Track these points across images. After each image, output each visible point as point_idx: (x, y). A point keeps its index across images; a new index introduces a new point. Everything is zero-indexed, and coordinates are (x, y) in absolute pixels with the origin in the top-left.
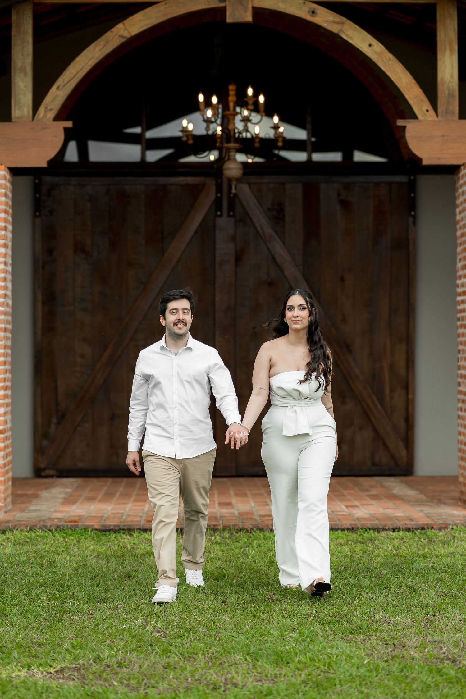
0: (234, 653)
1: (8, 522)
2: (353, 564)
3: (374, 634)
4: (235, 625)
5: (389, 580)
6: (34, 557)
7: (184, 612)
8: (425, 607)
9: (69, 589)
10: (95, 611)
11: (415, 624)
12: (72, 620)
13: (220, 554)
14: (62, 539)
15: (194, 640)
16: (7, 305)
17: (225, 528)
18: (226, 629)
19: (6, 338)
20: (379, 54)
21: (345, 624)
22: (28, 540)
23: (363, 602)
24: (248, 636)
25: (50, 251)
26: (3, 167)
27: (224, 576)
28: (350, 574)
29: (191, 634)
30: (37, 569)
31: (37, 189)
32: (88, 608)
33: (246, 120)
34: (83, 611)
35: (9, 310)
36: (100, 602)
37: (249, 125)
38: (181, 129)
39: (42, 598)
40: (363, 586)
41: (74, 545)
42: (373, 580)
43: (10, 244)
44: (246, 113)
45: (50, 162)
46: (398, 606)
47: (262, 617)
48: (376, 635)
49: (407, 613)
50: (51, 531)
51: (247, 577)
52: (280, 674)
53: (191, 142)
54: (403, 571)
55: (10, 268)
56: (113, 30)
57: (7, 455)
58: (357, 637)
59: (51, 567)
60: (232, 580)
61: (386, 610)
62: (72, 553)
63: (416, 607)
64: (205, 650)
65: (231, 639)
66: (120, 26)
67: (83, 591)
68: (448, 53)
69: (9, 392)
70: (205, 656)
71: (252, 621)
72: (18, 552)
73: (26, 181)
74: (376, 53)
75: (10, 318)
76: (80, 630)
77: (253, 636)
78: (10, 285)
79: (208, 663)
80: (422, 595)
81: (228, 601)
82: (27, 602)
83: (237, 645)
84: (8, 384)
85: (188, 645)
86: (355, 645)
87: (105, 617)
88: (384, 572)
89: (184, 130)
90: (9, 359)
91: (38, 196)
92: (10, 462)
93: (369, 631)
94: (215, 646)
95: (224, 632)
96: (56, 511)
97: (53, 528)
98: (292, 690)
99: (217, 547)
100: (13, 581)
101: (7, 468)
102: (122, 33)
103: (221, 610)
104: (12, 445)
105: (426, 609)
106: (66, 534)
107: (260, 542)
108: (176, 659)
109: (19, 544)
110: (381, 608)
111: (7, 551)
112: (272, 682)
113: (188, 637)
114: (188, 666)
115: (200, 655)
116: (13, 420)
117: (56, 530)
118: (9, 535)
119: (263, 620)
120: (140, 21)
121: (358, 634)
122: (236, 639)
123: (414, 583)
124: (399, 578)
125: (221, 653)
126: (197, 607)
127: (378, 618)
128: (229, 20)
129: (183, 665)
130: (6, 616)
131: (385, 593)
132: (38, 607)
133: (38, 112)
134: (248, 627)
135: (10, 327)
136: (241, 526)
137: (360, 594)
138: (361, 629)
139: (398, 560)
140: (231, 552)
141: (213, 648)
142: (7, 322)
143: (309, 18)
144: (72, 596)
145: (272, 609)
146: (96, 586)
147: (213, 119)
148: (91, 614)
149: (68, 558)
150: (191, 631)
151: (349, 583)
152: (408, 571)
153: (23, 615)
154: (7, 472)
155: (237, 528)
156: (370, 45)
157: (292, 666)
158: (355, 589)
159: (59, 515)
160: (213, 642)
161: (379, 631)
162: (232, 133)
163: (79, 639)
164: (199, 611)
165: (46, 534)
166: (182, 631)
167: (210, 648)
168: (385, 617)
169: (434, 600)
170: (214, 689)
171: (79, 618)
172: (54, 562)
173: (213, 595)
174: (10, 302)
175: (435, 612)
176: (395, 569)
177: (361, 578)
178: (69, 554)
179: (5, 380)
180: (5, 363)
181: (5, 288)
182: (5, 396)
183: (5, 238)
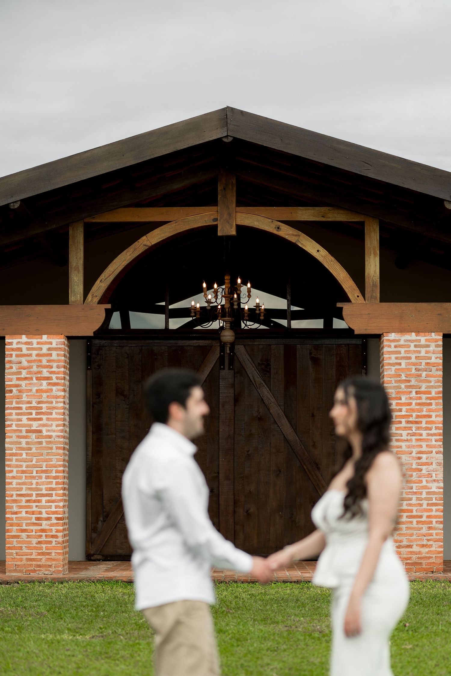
14: (100, 587)
16: (66, 432)
19: (65, 454)
20: (324, 257)
25: (98, 395)
26: (63, 336)
31: (89, 349)
35: (67, 435)
43: (68, 389)
45: (94, 333)
50: (93, 582)
55: (67, 406)
56: (139, 241)
57: (65, 536)
66: (144, 237)
68: (372, 255)
69: (66, 492)
73: (81, 343)
74: (322, 256)
75: (67, 441)
78: (67, 418)
84: (66, 486)
90: (67, 469)
91: (89, 354)
92: (67, 541)
97: (96, 581)
101: (65, 544)
102: (145, 243)
104: (68, 529)
116: (69, 512)
120: (158, 234)
128: (219, 234)
133: (87, 298)
135: (67, 447)
142: (66, 443)
143: (275, 232)
154: (65, 547)
155: (219, 581)
156: (318, 251)
165: (90, 584)
174: (68, 429)
179: (64, 483)
180: (64, 471)
181: (64, 420)
182: (64, 495)
183: (64, 385)
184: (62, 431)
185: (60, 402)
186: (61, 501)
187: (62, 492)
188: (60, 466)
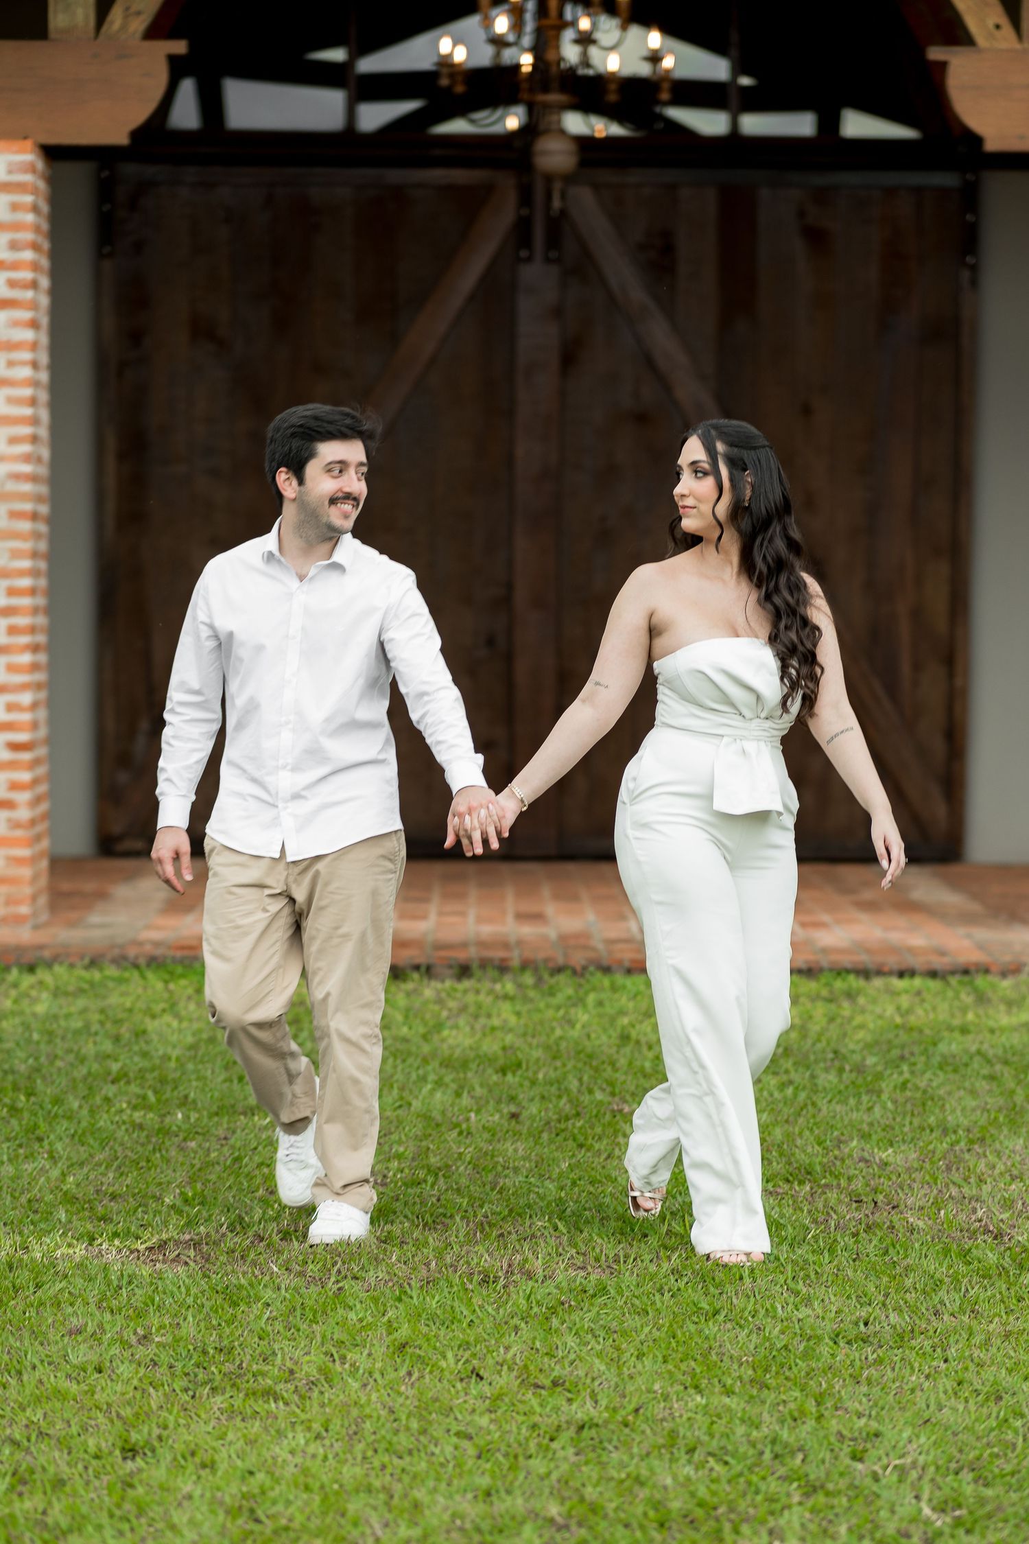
0: (531, 1217)
1: (41, 947)
2: (802, 1043)
3: (835, 1183)
4: (537, 1162)
5: (879, 1076)
6: (102, 1023)
7: (426, 1136)
8: (951, 1130)
9: (176, 1087)
10: (234, 1132)
11: (927, 1166)
12: (182, 1149)
13: (513, 1020)
14: (160, 986)
15: (447, 1190)
16: (39, 460)
17: (525, 965)
18: (516, 1170)
19: (36, 535)
21: (775, 1164)
22: (86, 986)
23: (818, 1120)
24: (563, 1183)
25: (135, 337)
26: (29, 144)
27: (519, 1065)
28: (795, 1064)
29: (441, 1181)
30: (108, 1046)
31: (105, 191)
32: (218, 1124)
33: (585, 40)
34: (208, 1131)
35: (43, 471)
36: (244, 1114)
37: (593, 51)
38: (435, 59)
39: (118, 1105)
40: (820, 1088)
41: (189, 998)
42: (845, 1076)
43: (45, 321)
44: (585, 24)
45: (136, 134)
46: (893, 1129)
47: (597, 1148)
48: (839, 1185)
49: (910, 1143)
50: (136, 966)
51: (570, 1066)
52: (627, 1256)
53: (460, 89)
54: (912, 1060)
55: (44, 376)
57: (37, 801)
58: (797, 1188)
59: (137, 1043)
60: (536, 1073)
61: (865, 1137)
62: (183, 1013)
63: (932, 1131)
64: (470, 1210)
65: (524, 1190)
67: (207, 1089)
69: (42, 658)
70: (468, 1222)
71: (574, 1155)
72: (65, 1011)
73: (80, 174)
75: (44, 490)
76: (200, 1170)
77: (574, 1183)
78: (44, 415)
79: (475, 1235)
80: (948, 1106)
81: (525, 1114)
82: (85, 1112)
83: (537, 1200)
84: (41, 639)
85: (434, 1200)
86: (791, 1202)
87: (255, 1144)
88: (871, 1061)
89: (445, 62)
90: (43, 582)
91: (107, 207)
92: (45, 816)
93: (825, 1177)
94: (491, 1202)
95: (511, 1175)
96: (148, 927)
97: (142, 961)
98: (648, 1287)
99: (506, 1007)
100: (54, 1070)
101: (37, 829)
103: (507, 1132)
104: (51, 777)
105: (953, 1137)
106: (172, 973)
107: (603, 996)
108: (406, 1224)
109: (66, 994)
110: (855, 1131)
111: (40, 1009)
112: (608, 1271)
113: (433, 1186)
114: (431, 1240)
115: (458, 1219)
116: (52, 721)
117: (148, 965)
118: (43, 974)
119: (599, 1153)
121: (801, 1183)
122: (537, 1190)
123: (934, 1084)
124: (901, 1073)
125: (502, 1216)
126: (457, 1125)
127: (847, 1150)
129: (421, 1237)
130: (40, 1140)
131: (868, 1102)
132: (109, 1123)
133: (110, 17)
134: (564, 1166)
135: (44, 509)
136: (561, 961)
137: (814, 1104)
138: (809, 1173)
139: (904, 1037)
140: (536, 1017)
141: (486, 1206)
142: (39, 499)
144: (184, 1102)
145: (619, 1131)
146: (236, 1081)
147: (511, 38)
148: (225, 1138)
149: (175, 1024)
150: (441, 1174)
151: (791, 1082)
152: (923, 1059)
153: (76, 1138)
154: (38, 838)
155: (551, 965)
157: (653, 1240)
158: (802, 1096)
159: (155, 935)
160: (487, 1194)
161: (846, 1177)
162: (554, 70)
163: (199, 1186)
164: (460, 1133)
165: (127, 975)
166: (421, 1174)
167: (481, 1206)
168: (863, 1150)
169: (973, 1118)
170: (485, 1282)
171: (200, 1146)
172: (144, 1032)
173: (492, 1102)
174: (45, 453)
175: (971, 1142)
176: (895, 1053)
177: (818, 1072)
178: (177, 1016)
179: (32, 630)
180: (33, 592)
181: (34, 421)
182: (34, 667)
183: (33, 306)
184: (27, 458)
185: (23, 363)
186: (24, 687)
187: (26, 658)
188: (21, 573)
